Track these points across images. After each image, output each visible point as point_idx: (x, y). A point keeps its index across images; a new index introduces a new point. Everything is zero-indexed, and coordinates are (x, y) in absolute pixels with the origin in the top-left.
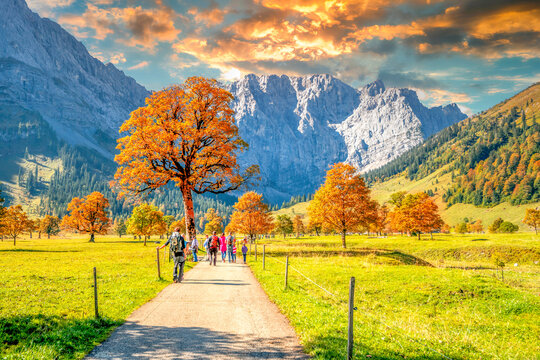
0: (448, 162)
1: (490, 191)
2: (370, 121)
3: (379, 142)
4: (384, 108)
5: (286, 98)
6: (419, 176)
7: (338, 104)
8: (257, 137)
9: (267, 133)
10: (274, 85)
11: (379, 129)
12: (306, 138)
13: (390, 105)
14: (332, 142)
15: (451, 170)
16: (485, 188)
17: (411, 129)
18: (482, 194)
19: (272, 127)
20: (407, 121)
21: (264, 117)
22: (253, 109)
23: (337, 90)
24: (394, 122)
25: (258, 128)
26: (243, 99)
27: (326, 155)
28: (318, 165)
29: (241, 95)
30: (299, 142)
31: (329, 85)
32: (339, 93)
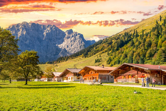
0: (101, 50)
1: (138, 57)
2: (68, 42)
3: (70, 49)
4: (73, 38)
5: (38, 32)
6: (89, 56)
7: (57, 36)
8: (26, 44)
9: (30, 43)
10: (34, 27)
11: (71, 45)
12: (44, 46)
13: (75, 37)
14: (54, 48)
15: (106, 51)
16: (134, 56)
17: (81, 45)
18: (132, 59)
19: (32, 41)
20: (80, 43)
21: (29, 37)
22: (24, 33)
23: (57, 31)
24: (76, 43)
25: (26, 41)
26: (21, 30)
27: (51, 52)
28: (48, 56)
29: (20, 28)
30: (42, 47)
31: (54, 29)
32: (57, 32)
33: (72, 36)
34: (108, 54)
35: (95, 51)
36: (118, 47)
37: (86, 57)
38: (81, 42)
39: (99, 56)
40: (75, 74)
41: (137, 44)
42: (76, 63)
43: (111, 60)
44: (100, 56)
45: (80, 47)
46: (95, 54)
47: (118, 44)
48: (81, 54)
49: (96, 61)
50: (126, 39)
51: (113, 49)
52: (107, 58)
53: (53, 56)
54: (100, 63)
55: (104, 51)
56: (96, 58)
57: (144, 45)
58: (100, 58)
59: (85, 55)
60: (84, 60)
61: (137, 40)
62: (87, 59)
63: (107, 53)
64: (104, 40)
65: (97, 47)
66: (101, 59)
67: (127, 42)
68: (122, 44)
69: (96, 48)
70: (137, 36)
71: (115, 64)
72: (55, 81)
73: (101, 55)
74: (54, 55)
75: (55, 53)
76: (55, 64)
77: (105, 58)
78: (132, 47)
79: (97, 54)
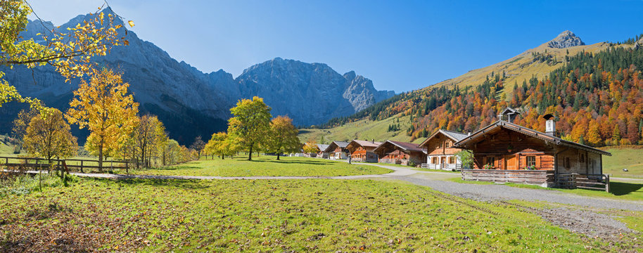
33: (355, 83)
34: (411, 119)
35: (391, 111)
36: (427, 109)
37: (374, 120)
38: (369, 94)
39: (396, 120)
40: (343, 150)
41: (454, 107)
42: (359, 129)
43: (414, 130)
44: (398, 121)
45: (367, 102)
46: (390, 116)
47: (428, 104)
48: (368, 115)
49: (391, 129)
50: (442, 96)
51: (420, 112)
52: (409, 126)
53: (321, 116)
54: (397, 132)
55: (405, 112)
56: (391, 123)
57: (464, 110)
58: (397, 124)
59: (374, 115)
60: (371, 125)
61: (455, 102)
62: (376, 122)
63: (409, 116)
64: (408, 93)
65: (395, 104)
66: (399, 125)
67: (441, 103)
68: (433, 105)
69: (393, 107)
70: (458, 94)
71: (419, 137)
72: (319, 157)
73: (400, 119)
74: (324, 114)
75: (325, 111)
76: (327, 130)
77: (406, 124)
78: (447, 112)
79: (395, 116)
